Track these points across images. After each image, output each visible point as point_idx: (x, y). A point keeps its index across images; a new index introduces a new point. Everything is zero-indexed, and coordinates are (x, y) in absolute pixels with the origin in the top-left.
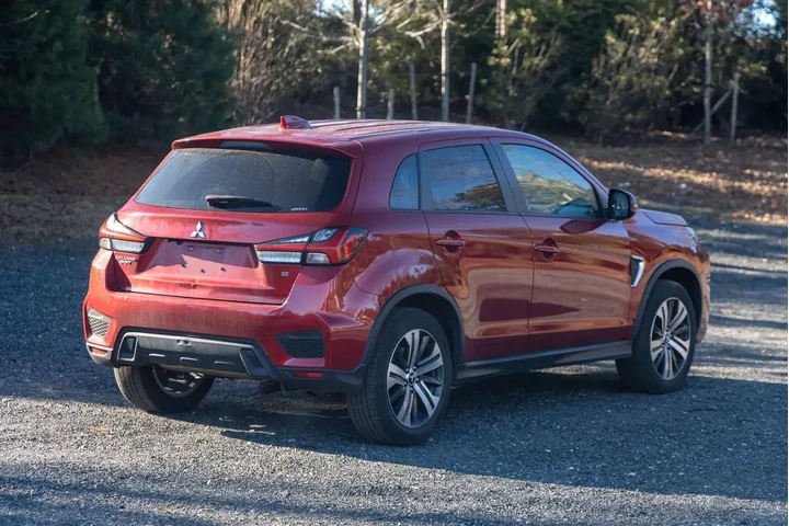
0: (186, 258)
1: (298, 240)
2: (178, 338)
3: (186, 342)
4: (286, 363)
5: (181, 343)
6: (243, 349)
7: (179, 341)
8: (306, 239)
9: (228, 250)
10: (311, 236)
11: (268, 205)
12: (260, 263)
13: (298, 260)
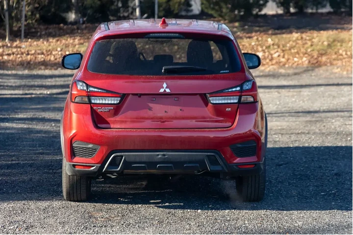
0: (151, 105)
1: (234, 89)
2: (158, 153)
3: (164, 155)
4: (235, 162)
5: (160, 156)
6: (208, 156)
7: (158, 155)
8: (238, 89)
9: (182, 98)
10: (241, 86)
11: (205, 70)
12: (210, 104)
13: (236, 101)
